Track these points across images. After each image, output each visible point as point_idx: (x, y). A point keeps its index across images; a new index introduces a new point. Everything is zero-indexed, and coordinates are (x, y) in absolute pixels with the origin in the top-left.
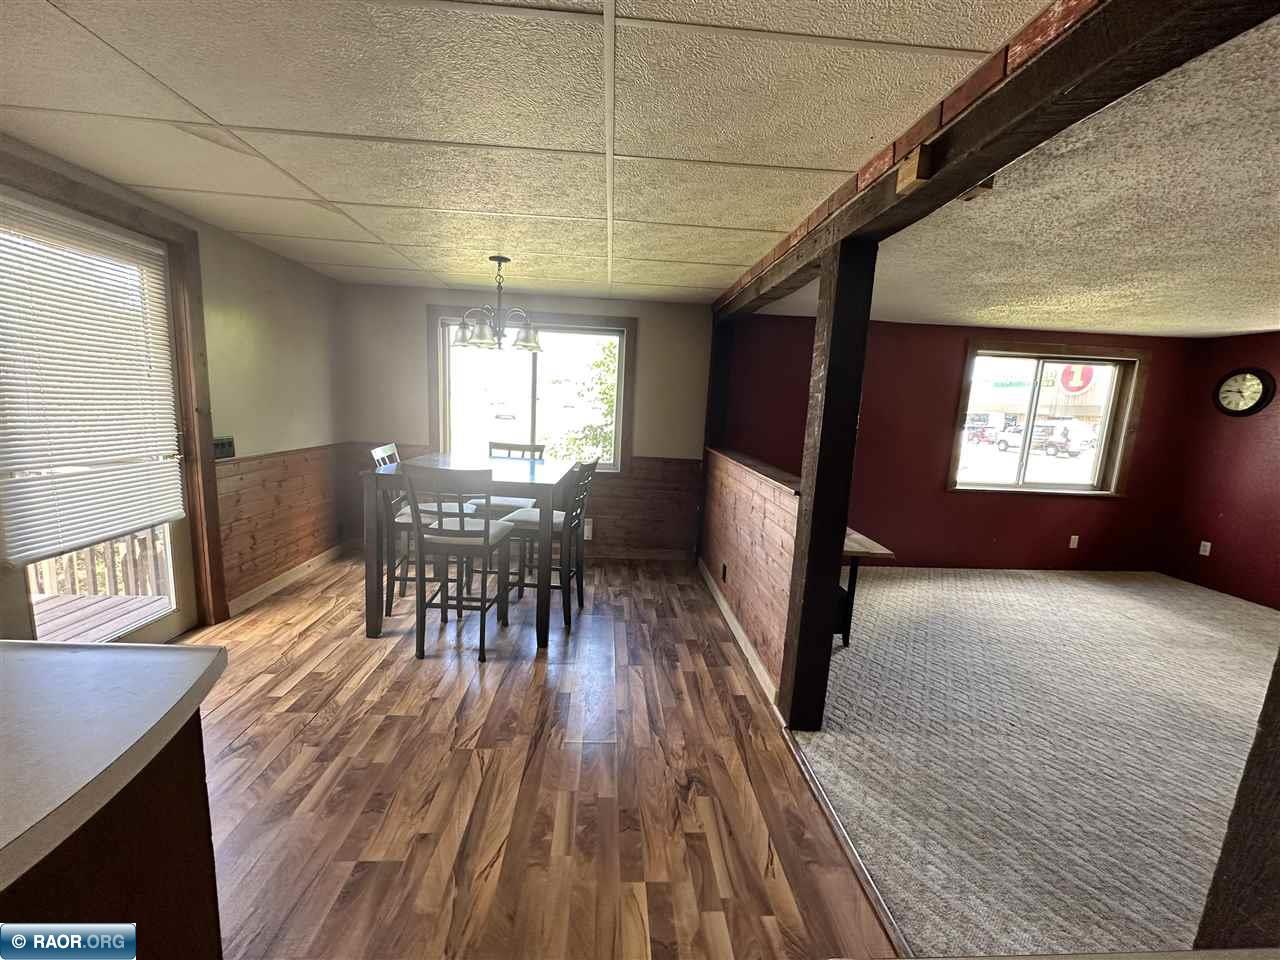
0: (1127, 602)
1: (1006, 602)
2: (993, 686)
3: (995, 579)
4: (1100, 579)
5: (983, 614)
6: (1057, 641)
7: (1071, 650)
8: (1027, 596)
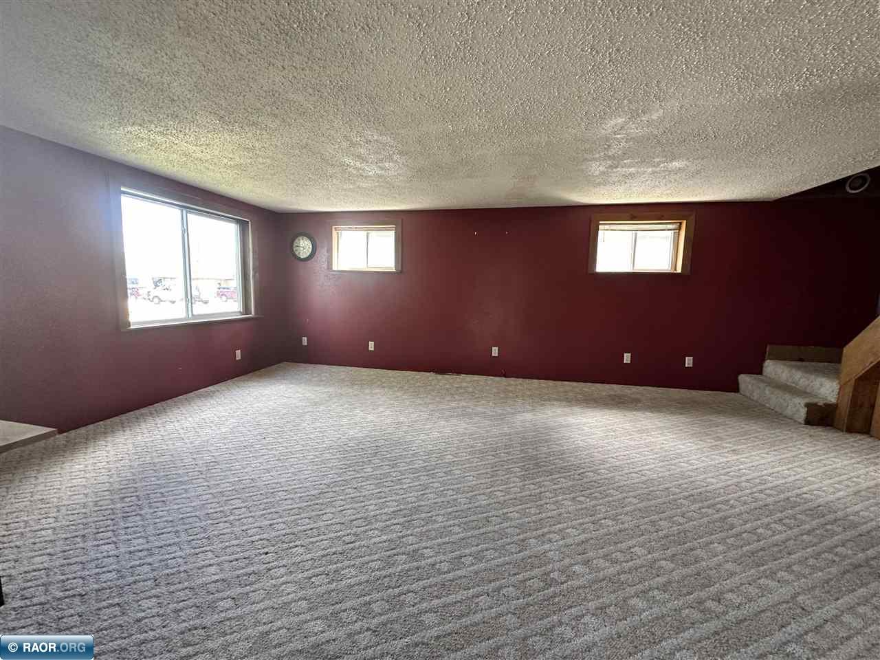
0: (282, 387)
1: (207, 421)
2: (232, 518)
3: (190, 404)
4: (260, 376)
5: (191, 443)
6: (259, 437)
7: (272, 440)
8: (221, 408)
